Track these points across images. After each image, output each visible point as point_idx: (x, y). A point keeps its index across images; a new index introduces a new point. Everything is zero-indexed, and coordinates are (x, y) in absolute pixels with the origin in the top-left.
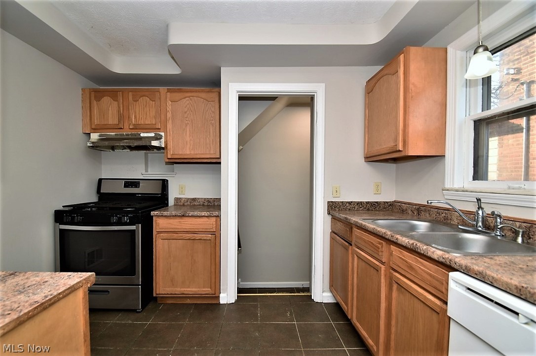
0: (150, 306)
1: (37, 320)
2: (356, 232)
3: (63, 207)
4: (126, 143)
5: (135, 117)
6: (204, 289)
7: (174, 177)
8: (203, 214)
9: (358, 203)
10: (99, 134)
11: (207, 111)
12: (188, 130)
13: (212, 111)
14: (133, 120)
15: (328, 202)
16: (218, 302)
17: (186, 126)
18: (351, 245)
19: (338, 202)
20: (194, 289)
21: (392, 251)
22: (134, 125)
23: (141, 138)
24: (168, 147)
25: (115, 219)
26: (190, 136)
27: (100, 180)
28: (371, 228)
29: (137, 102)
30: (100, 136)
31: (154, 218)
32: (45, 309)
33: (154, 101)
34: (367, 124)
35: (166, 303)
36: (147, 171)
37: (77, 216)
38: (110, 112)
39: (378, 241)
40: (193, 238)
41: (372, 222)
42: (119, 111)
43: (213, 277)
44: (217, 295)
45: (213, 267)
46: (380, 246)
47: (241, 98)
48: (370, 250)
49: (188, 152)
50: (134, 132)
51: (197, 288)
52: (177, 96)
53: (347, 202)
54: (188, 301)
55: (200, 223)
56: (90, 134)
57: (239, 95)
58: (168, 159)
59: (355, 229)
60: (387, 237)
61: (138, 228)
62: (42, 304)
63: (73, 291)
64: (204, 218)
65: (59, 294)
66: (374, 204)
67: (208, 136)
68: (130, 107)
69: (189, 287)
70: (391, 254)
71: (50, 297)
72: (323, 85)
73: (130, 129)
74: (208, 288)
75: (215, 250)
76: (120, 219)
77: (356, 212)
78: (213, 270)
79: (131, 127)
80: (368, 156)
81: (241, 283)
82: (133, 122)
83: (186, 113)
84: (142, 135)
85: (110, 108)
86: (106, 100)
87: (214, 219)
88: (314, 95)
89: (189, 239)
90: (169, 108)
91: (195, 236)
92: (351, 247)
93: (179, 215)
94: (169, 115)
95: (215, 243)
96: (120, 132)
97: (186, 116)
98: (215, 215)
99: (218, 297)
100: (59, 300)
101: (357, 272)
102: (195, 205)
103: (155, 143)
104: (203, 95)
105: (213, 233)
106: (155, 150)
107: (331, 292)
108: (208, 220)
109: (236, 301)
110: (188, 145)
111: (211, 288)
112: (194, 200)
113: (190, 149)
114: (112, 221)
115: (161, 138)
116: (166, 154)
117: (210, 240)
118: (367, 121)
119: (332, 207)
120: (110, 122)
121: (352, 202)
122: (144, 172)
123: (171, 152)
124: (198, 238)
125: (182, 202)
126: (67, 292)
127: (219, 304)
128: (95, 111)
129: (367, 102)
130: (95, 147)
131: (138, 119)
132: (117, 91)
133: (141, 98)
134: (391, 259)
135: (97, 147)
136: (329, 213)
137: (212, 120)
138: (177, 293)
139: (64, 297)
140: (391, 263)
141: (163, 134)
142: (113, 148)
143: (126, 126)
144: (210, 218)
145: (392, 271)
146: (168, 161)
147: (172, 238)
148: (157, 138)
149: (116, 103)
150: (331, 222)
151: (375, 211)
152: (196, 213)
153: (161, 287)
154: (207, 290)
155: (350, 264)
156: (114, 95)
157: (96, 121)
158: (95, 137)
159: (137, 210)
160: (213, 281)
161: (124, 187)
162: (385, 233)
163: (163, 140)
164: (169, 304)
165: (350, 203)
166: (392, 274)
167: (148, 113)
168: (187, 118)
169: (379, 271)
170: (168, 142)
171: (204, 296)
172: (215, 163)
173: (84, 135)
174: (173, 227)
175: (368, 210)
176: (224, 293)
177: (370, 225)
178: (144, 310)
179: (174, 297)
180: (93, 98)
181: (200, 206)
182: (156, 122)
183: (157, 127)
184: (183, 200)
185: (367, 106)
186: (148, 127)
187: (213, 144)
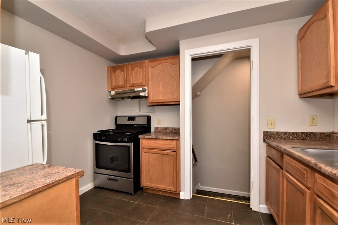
0: (139, 192)
1: (46, 193)
2: (286, 158)
3: (98, 131)
4: (129, 95)
5: (132, 80)
6: (169, 187)
7: (154, 114)
8: (168, 138)
9: (293, 134)
10: (115, 91)
11: (172, 71)
12: (161, 84)
13: (175, 71)
14: (131, 81)
15: (264, 132)
16: (179, 198)
17: (160, 82)
18: (282, 168)
19: (273, 132)
20: (163, 186)
21: (317, 179)
22: (132, 84)
23: (135, 92)
24: (150, 96)
25: (120, 139)
26: (162, 88)
27: (116, 117)
28: (297, 155)
29: (133, 71)
30: (116, 92)
31: (141, 140)
32: (50, 188)
33: (142, 69)
34: (300, 65)
35: (148, 192)
36: (140, 111)
37: (103, 137)
38: (120, 78)
39: (304, 168)
40: (162, 153)
41: (301, 150)
42: (124, 77)
43: (175, 180)
44: (177, 192)
45: (175, 173)
46: (305, 172)
47: (194, 60)
48: (297, 175)
49: (161, 99)
50: (132, 88)
51: (165, 186)
52: (154, 63)
53: (282, 133)
54: (161, 193)
55: (167, 144)
56: (111, 91)
57: (192, 57)
58: (150, 103)
59: (285, 156)
60: (311, 165)
61: (131, 144)
62: (48, 185)
63: (68, 179)
64: (169, 140)
65: (59, 180)
66: (309, 135)
67: (173, 87)
68: (130, 74)
69: (160, 185)
70: (315, 181)
71: (54, 181)
72: (258, 40)
73: (130, 87)
74: (172, 187)
75: (176, 162)
76: (122, 139)
77: (290, 141)
78: (175, 176)
79: (130, 86)
80: (302, 93)
81: (200, 186)
82: (131, 83)
83: (159, 73)
84: (136, 90)
85: (120, 76)
86: (118, 71)
87: (175, 142)
88: (250, 49)
89: (160, 154)
90: (150, 72)
91: (163, 152)
92: (282, 170)
93: (154, 138)
94: (150, 76)
95: (176, 158)
96: (125, 89)
97: (159, 76)
98: (175, 139)
99: (179, 194)
100: (59, 183)
101: (287, 192)
102: (166, 132)
103: (142, 94)
104: (170, 61)
105: (175, 151)
106: (144, 98)
107: (267, 204)
108: (171, 142)
109: (191, 199)
110: (161, 94)
111: (174, 188)
112: (166, 128)
113: (162, 96)
114: (119, 140)
115: (145, 91)
116: (148, 100)
117: (173, 155)
118: (300, 64)
119: (267, 136)
120: (120, 84)
121: (286, 132)
122: (138, 112)
123: (151, 98)
124: (165, 154)
125: (159, 130)
126: (64, 179)
127: (179, 199)
128: (113, 79)
129: (300, 47)
130: (113, 98)
131: (133, 80)
132: (123, 66)
133: (135, 68)
134: (315, 185)
135: (114, 98)
136: (264, 141)
137: (175, 77)
138: (153, 187)
139: (62, 182)
140: (315, 189)
141: (146, 88)
142: (123, 98)
143: (128, 86)
144: (173, 141)
145: (316, 197)
146: (149, 104)
147: (150, 152)
148: (144, 91)
149: (123, 73)
150: (267, 148)
151: (311, 140)
152: (164, 137)
153: (145, 182)
154: (171, 188)
155: (281, 185)
156: (122, 69)
157: (114, 84)
158: (113, 93)
159: (132, 134)
160: (175, 183)
161: (128, 121)
162: (309, 161)
163: (147, 92)
164: (149, 193)
165: (285, 133)
166: (316, 199)
167: (139, 77)
168: (160, 77)
169: (305, 195)
170: (150, 93)
171: (170, 191)
172: (177, 104)
173: (108, 92)
174: (151, 145)
175: (304, 139)
176: (183, 192)
177: (297, 153)
178: (135, 195)
179: (152, 189)
180: (112, 71)
181: (170, 133)
182: (143, 81)
183: (143, 84)
184: (160, 128)
185: (299, 50)
186: (138, 85)
187: (176, 92)
